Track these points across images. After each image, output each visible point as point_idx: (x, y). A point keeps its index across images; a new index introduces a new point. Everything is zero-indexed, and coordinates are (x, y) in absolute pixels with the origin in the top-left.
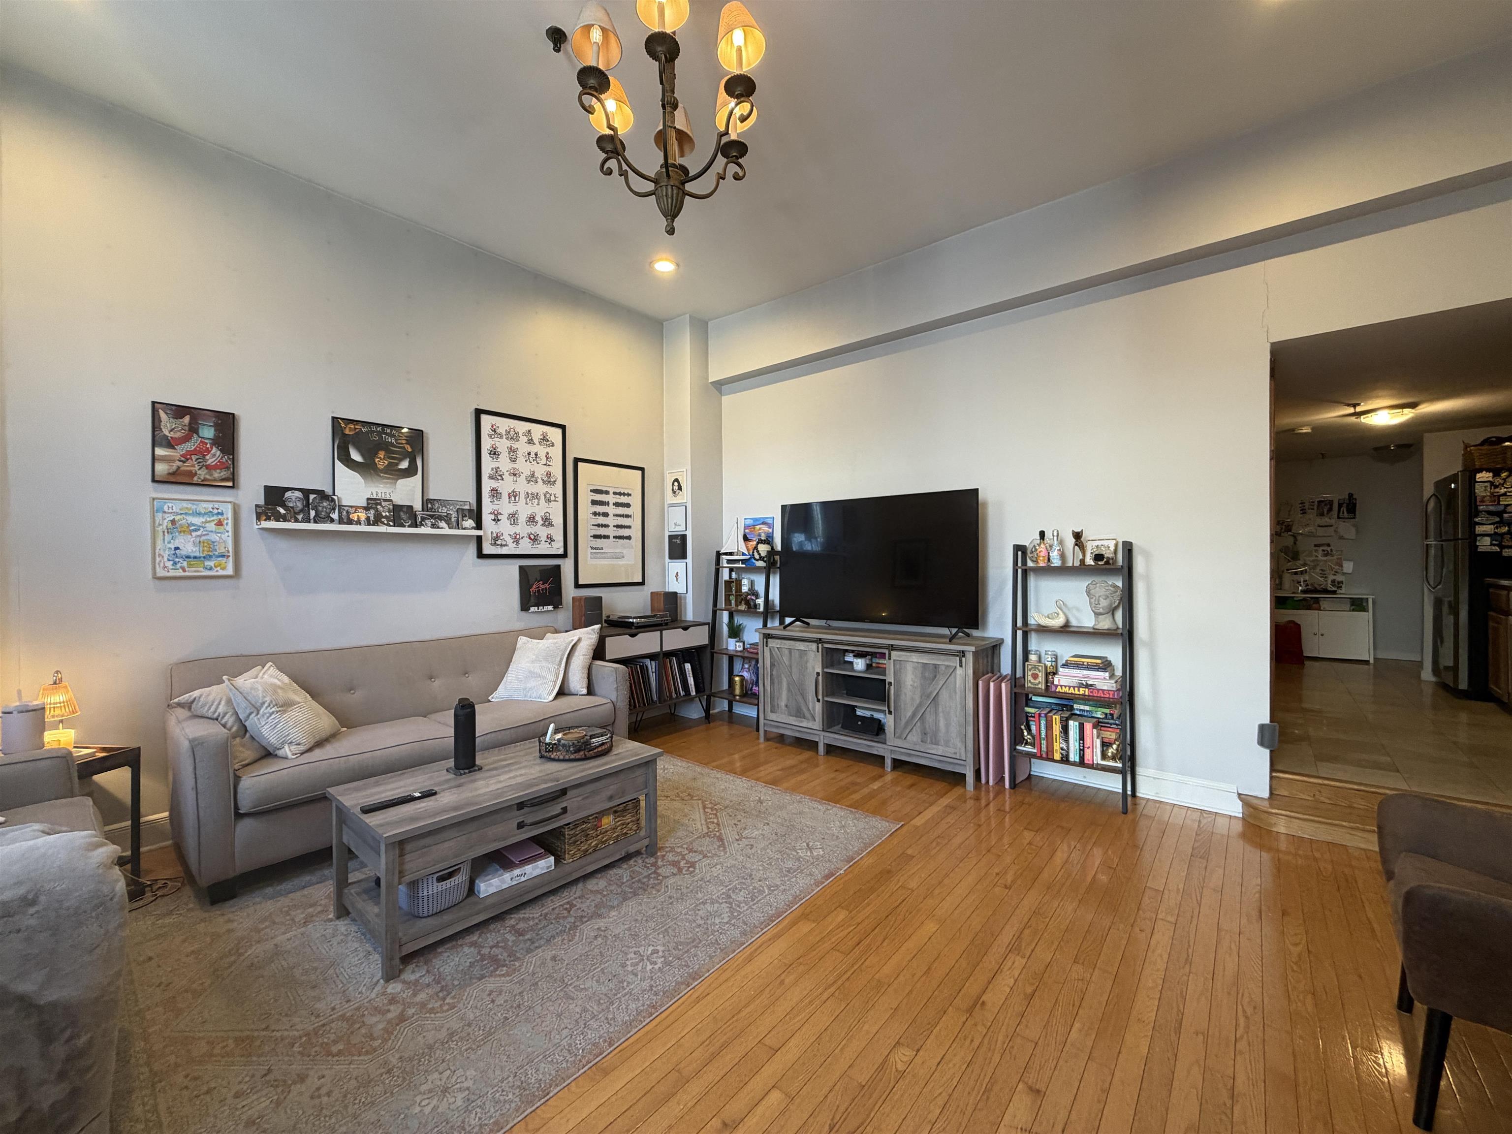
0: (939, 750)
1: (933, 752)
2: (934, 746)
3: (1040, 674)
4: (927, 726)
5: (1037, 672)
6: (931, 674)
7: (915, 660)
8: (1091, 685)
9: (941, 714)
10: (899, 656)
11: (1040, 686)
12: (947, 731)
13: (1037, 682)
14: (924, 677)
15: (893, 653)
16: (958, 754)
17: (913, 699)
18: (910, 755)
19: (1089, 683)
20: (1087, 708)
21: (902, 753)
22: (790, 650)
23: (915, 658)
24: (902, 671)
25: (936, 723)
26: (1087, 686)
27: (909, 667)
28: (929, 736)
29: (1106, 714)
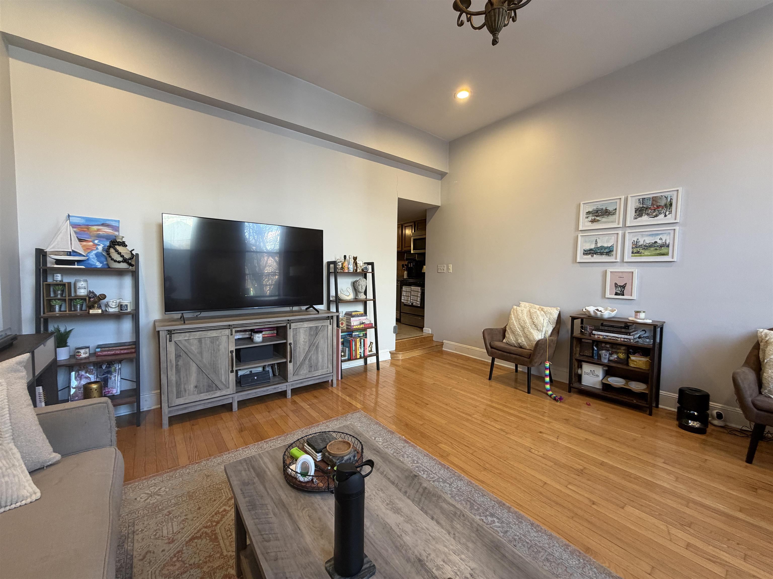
0: (319, 373)
1: (316, 375)
2: (317, 372)
3: (344, 322)
4: (312, 362)
5: (343, 322)
6: (315, 332)
7: (306, 326)
8: (364, 323)
9: (320, 353)
10: (296, 326)
11: (344, 328)
12: (323, 361)
13: (343, 326)
14: (310, 335)
15: (293, 325)
16: (329, 371)
17: (304, 349)
18: (302, 383)
19: (363, 322)
20: (357, 333)
21: (297, 384)
22: (200, 340)
23: (306, 325)
24: (297, 334)
25: (317, 359)
26: (363, 323)
27: (302, 331)
28: (313, 367)
29: (364, 334)
